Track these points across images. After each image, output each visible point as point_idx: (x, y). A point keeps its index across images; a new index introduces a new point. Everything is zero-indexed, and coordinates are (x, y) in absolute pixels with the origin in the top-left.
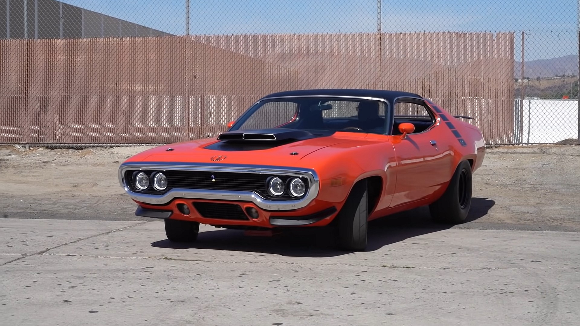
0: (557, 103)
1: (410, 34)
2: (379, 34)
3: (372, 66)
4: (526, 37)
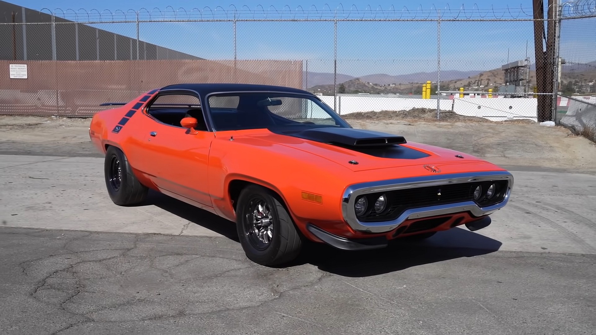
1: (250, 61)
2: (235, 60)
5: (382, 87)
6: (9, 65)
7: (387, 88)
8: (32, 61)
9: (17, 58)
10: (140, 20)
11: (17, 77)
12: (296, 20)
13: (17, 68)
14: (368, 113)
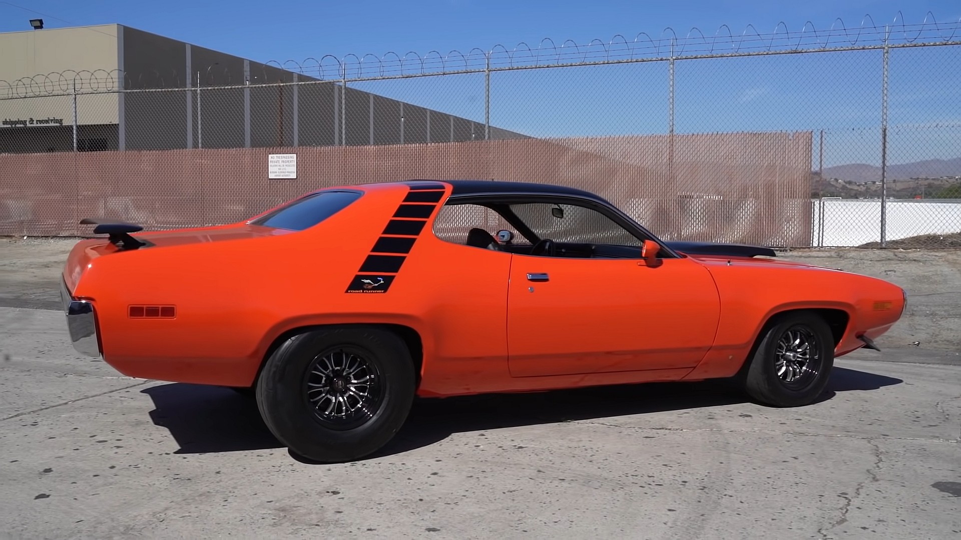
0: (857, 205)
1: (702, 135)
2: (671, 135)
3: (664, 168)
4: (825, 136)
5: (861, 186)
6: (268, 156)
7: (869, 189)
8: (304, 147)
9: (282, 144)
10: (492, 67)
11: (280, 175)
12: (800, 50)
13: (281, 160)
14: (952, 236)
